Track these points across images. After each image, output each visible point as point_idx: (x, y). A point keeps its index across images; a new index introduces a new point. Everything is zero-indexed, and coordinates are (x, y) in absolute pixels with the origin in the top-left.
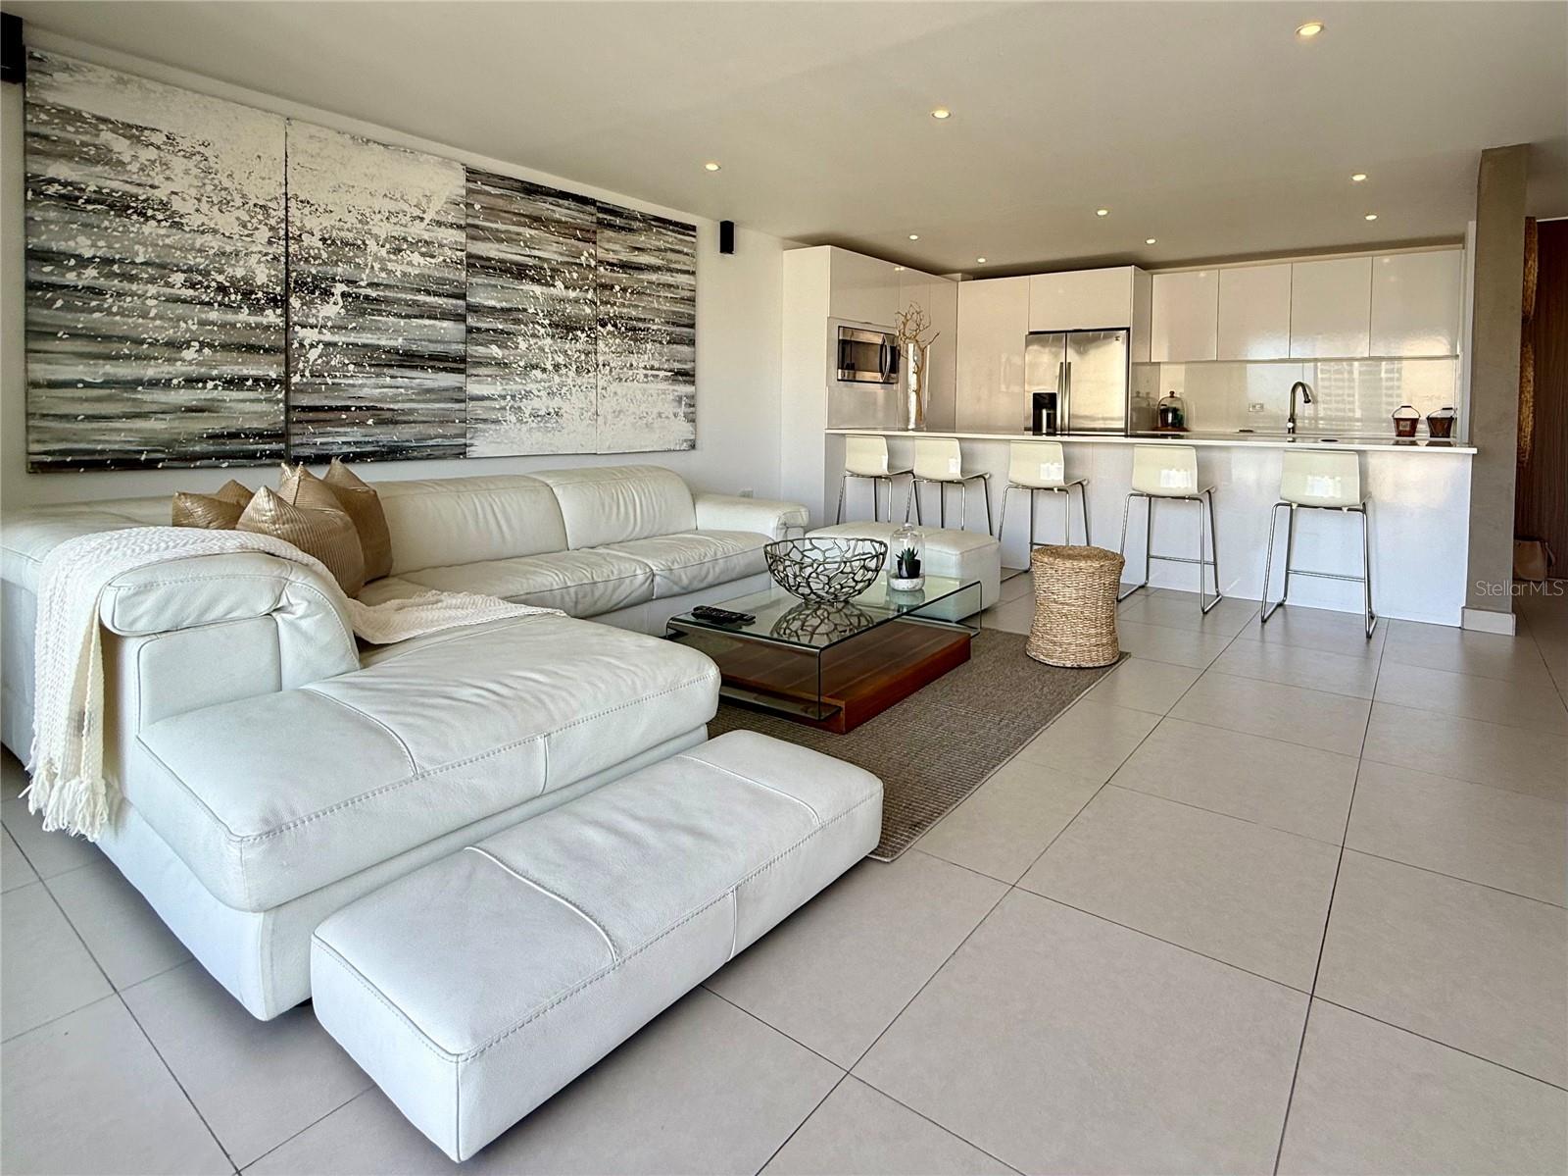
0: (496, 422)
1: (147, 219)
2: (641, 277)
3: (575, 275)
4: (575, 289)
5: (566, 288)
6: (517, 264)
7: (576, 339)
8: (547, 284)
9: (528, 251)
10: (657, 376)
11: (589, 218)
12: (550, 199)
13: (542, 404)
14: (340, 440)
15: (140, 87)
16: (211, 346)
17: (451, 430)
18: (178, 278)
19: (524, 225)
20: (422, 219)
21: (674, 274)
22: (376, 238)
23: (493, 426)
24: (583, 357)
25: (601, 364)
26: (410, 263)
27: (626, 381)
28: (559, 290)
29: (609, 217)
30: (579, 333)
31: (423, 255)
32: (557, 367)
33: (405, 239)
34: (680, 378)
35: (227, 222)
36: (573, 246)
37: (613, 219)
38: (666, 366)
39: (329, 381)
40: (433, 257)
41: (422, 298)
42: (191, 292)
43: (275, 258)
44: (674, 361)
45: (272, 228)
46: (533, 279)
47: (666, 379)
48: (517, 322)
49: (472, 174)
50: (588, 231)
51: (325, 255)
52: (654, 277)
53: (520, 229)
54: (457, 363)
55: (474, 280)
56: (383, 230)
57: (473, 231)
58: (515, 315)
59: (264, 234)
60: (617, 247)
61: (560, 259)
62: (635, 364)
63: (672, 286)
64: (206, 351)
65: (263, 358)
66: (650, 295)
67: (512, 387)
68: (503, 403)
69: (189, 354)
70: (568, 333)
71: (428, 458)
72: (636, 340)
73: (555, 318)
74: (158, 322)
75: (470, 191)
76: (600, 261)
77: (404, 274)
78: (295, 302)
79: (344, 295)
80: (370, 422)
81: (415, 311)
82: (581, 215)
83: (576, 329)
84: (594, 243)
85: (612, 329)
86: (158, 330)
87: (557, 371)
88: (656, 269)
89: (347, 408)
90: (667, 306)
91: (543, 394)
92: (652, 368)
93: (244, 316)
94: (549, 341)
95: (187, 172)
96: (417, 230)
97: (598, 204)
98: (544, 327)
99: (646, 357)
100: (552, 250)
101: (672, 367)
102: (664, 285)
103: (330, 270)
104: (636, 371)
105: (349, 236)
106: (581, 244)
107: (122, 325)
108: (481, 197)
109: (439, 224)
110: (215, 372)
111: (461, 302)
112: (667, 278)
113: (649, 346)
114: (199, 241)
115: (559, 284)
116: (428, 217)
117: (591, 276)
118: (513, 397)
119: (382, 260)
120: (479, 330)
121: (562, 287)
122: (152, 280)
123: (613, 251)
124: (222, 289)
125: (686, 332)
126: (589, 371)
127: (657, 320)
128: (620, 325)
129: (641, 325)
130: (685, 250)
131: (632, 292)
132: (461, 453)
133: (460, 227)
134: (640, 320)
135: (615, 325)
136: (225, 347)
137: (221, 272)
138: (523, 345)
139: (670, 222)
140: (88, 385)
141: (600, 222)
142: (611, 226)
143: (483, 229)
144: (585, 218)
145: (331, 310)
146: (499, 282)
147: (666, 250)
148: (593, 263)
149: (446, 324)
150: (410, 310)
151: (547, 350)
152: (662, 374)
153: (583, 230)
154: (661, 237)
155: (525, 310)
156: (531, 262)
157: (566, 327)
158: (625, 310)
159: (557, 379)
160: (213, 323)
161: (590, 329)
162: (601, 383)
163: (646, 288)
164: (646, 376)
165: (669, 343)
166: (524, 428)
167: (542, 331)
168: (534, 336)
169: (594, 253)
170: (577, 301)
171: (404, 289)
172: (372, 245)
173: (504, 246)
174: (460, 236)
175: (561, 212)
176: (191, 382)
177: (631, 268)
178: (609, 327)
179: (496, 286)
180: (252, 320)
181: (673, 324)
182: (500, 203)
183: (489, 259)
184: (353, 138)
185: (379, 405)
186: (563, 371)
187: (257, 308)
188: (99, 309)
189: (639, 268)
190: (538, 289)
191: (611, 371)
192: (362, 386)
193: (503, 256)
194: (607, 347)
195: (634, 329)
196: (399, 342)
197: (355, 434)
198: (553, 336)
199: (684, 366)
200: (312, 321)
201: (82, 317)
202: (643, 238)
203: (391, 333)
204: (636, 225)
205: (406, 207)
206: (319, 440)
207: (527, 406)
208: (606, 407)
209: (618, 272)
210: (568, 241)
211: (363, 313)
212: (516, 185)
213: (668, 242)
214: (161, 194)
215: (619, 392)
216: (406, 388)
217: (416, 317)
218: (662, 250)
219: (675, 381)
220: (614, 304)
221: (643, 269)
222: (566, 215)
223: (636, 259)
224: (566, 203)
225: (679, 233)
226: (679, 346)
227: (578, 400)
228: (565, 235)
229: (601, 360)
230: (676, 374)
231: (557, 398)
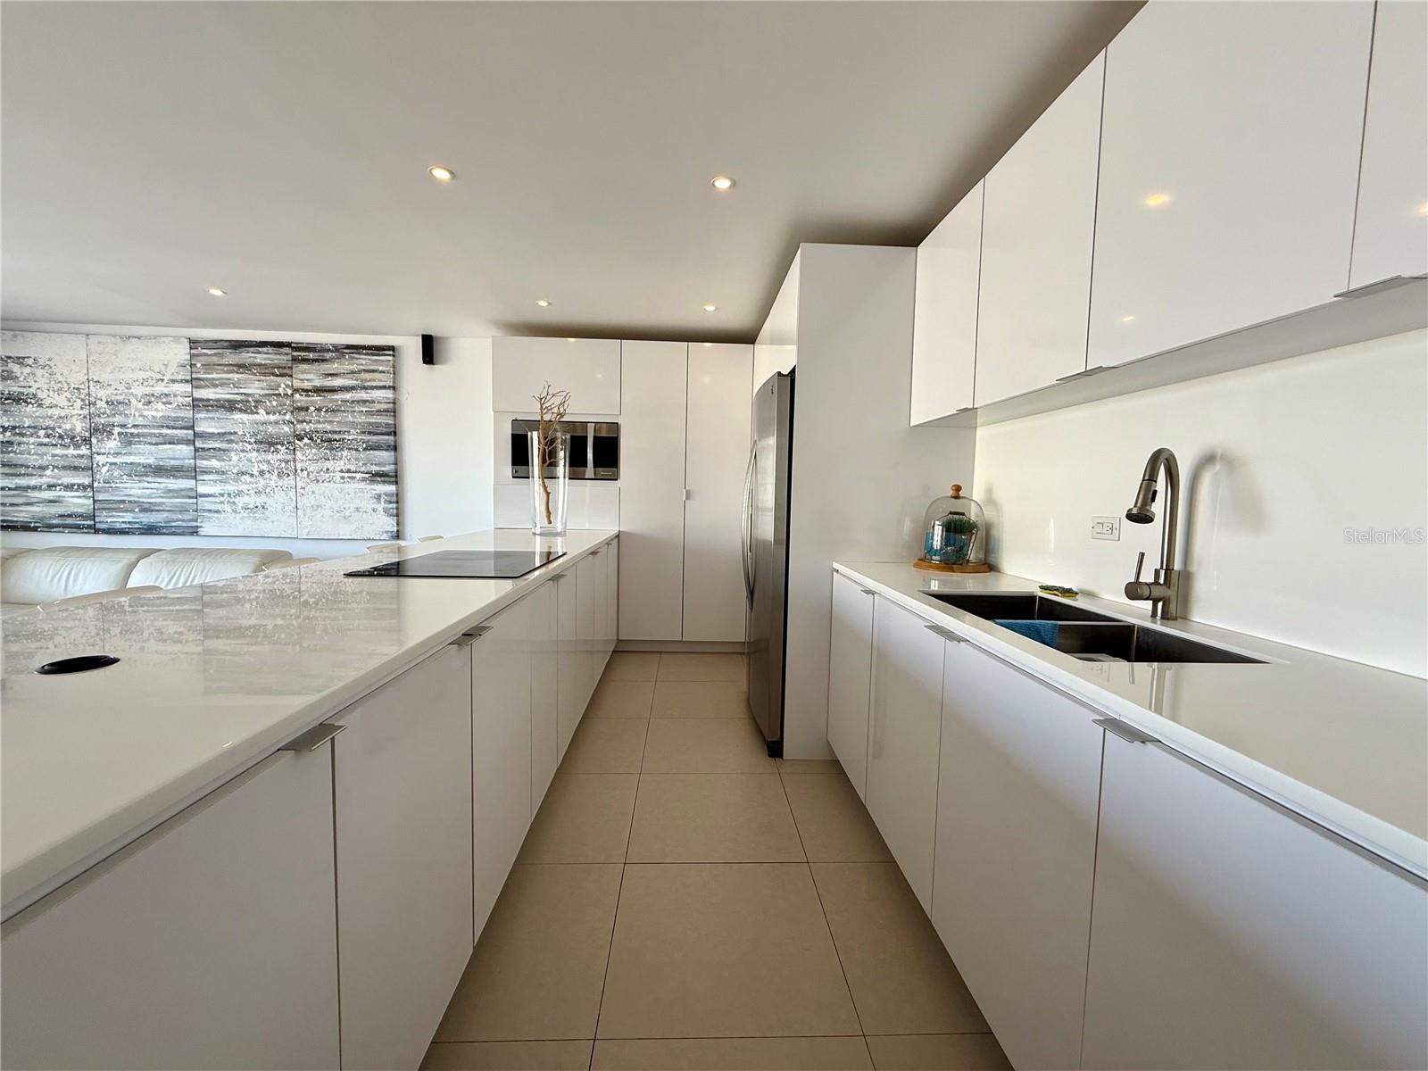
0: (218, 512)
1: (28, 404)
2: (335, 397)
3: (275, 403)
4: (275, 413)
5: (268, 413)
6: (228, 401)
7: (277, 451)
8: (253, 413)
9: (236, 391)
10: (354, 478)
11: (285, 358)
12: (252, 349)
13: (252, 500)
14: (121, 520)
15: (23, 337)
16: (57, 467)
17: (187, 516)
18: (42, 433)
19: (232, 372)
20: (162, 380)
21: (369, 391)
22: (136, 396)
23: (216, 515)
24: (283, 464)
25: (299, 468)
26: (156, 410)
27: (323, 482)
28: (262, 415)
29: (303, 354)
30: (279, 447)
31: (164, 403)
32: (262, 473)
33: (153, 395)
34: (379, 479)
35: (61, 400)
36: (272, 381)
37: (305, 354)
38: (363, 469)
39: (113, 485)
40: (170, 404)
41: (165, 431)
42: (48, 440)
43: (85, 417)
44: (372, 464)
45: (83, 400)
46: (241, 410)
47: (364, 480)
48: (231, 441)
49: (193, 343)
50: (285, 368)
51: (108, 412)
52: (348, 396)
53: (230, 376)
54: (194, 473)
55: (197, 416)
56: (139, 391)
57: (193, 382)
58: (229, 437)
59: (79, 403)
60: (310, 377)
61: (262, 392)
62: (331, 469)
63: (368, 401)
64: (56, 470)
65: (81, 473)
66: (344, 411)
67: (230, 488)
68: (222, 499)
69: (48, 472)
70: (270, 447)
71: (173, 534)
72: (331, 450)
73: (259, 437)
74: (35, 457)
75: (192, 356)
76: (297, 390)
77: (153, 417)
78: (94, 441)
79: (119, 434)
80: (137, 510)
81: (161, 440)
82: (278, 357)
83: (277, 444)
84: (291, 376)
85: (308, 441)
86: (33, 460)
87: (262, 476)
88: (352, 388)
89: (123, 502)
90: (363, 419)
91: (252, 492)
92: (349, 471)
93: (71, 451)
94: (255, 454)
95: (43, 376)
96: (160, 389)
97: (293, 345)
98: (250, 443)
99: (342, 462)
100: (255, 387)
101: (369, 469)
102: (358, 402)
103: (111, 420)
104: (332, 474)
105: (120, 398)
106: (278, 379)
107: (22, 459)
108: (201, 358)
109: (173, 381)
110: (60, 482)
111: (191, 432)
112: (363, 395)
113: (345, 453)
114: (50, 412)
115: (262, 411)
116: (166, 379)
117: (288, 402)
118: (229, 495)
119: (140, 410)
120: (203, 449)
121: (264, 413)
122: (31, 435)
123: (307, 380)
124: (61, 437)
125: (383, 440)
126: (289, 475)
127: (352, 432)
128: (315, 438)
129: (337, 437)
130: (381, 369)
131: (327, 411)
132: (194, 532)
133: (187, 381)
134: (335, 432)
135: (311, 439)
136: (64, 468)
137: (60, 428)
138: (235, 458)
139: (364, 347)
140: (10, 489)
141: (294, 359)
142: (305, 360)
143: (203, 380)
144: (282, 358)
145: (112, 444)
146: (217, 415)
147: (360, 372)
148: (290, 392)
149: (180, 447)
150: (157, 440)
151: (253, 460)
152: (359, 476)
153: (280, 367)
154: (355, 361)
155: (236, 433)
156: (238, 398)
157: (268, 443)
158: (320, 426)
159: (262, 482)
160: (58, 456)
161: (288, 443)
162: (300, 484)
163: (340, 406)
164: (343, 478)
165: (365, 449)
166: (238, 517)
167: (249, 447)
168: (243, 451)
169: (290, 384)
170: (276, 423)
171: (154, 427)
172: (134, 401)
173: (219, 390)
174: (188, 387)
175: (261, 357)
176: (51, 487)
177: (325, 391)
178: (306, 440)
179: (213, 418)
180: (76, 452)
181: (369, 433)
182: (215, 359)
183: (208, 400)
184: (121, 338)
185: (142, 500)
186: (267, 475)
187: (77, 446)
188: (12, 452)
189: (333, 390)
190: (245, 417)
191: (308, 474)
192: (131, 488)
193: (218, 396)
194: (306, 455)
195: (330, 441)
196: (151, 461)
197: (128, 517)
198: (258, 451)
199: (383, 469)
200: (103, 451)
201: (6, 456)
202: (336, 365)
203: (145, 455)
204: (327, 356)
205: (152, 375)
206: (109, 520)
207: (240, 501)
208: (304, 502)
209: (313, 396)
210: (268, 378)
211: (130, 443)
212: (225, 344)
213: (362, 365)
214: (32, 390)
215: (317, 491)
216: (157, 489)
217: (161, 444)
218: (355, 372)
219: (372, 482)
220: (310, 421)
221: (336, 391)
222: (265, 359)
223: (329, 384)
224: (265, 349)
225: (373, 355)
226: (376, 452)
227: (280, 497)
228: (265, 374)
229: (299, 466)
230: (374, 475)
231: (263, 496)
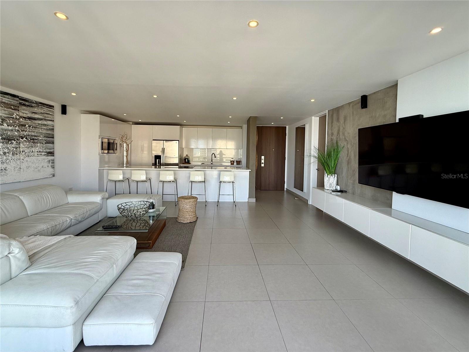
2: (35, 122)
3: (11, 121)
4: (11, 126)
5: (8, 126)
7: (12, 143)
10: (42, 154)
11: (16, 102)
21: (47, 121)
24: (15, 149)
25: (21, 151)
27: (31, 156)
28: (5, 126)
29: (24, 102)
30: (13, 141)
32: (4, 153)
34: (49, 154)
36: (10, 111)
37: (25, 102)
38: (44, 151)
44: (47, 149)
47: (45, 155)
50: (16, 106)
52: (40, 122)
60: (27, 112)
61: (5, 116)
62: (34, 151)
63: (46, 125)
66: (39, 128)
70: (9, 141)
72: (34, 143)
73: (4, 136)
76: (20, 117)
82: (13, 101)
84: (18, 110)
85: (25, 139)
87: (5, 155)
88: (41, 119)
90: (45, 132)
92: (40, 152)
97: (19, 97)
99: (38, 148)
101: (46, 151)
102: (43, 125)
104: (34, 153)
106: (13, 111)
112: (45, 122)
113: (39, 145)
115: (5, 124)
117: (17, 122)
123: (25, 113)
125: (51, 140)
126: (17, 154)
127: (41, 136)
128: (28, 138)
129: (36, 138)
130: (51, 113)
131: (32, 127)
134: (35, 136)
135: (26, 138)
139: (46, 104)
141: (20, 104)
142: (24, 105)
144: (14, 102)
147: (44, 113)
148: (18, 117)
151: (1, 148)
152: (43, 153)
153: (14, 106)
154: (43, 109)
157: (8, 139)
158: (30, 133)
159: (5, 158)
161: (17, 140)
162: (22, 158)
163: (37, 126)
164: (38, 154)
165: (45, 143)
169: (18, 114)
170: (12, 130)
175: (6, 99)
177: (32, 119)
181: (47, 137)
186: (7, 154)
189: (35, 119)
191: (25, 153)
194: (23, 146)
195: (33, 139)
198: (3, 143)
199: (51, 151)
202: (36, 109)
204: (33, 105)
208: (24, 166)
209: (27, 120)
210: (8, 110)
213: (45, 111)
215: (28, 160)
218: (42, 113)
219: (48, 155)
220: (26, 131)
221: (36, 119)
222: (7, 101)
223: (33, 116)
224: (7, 96)
225: (49, 108)
226: (49, 144)
228: (7, 108)
230: (48, 153)
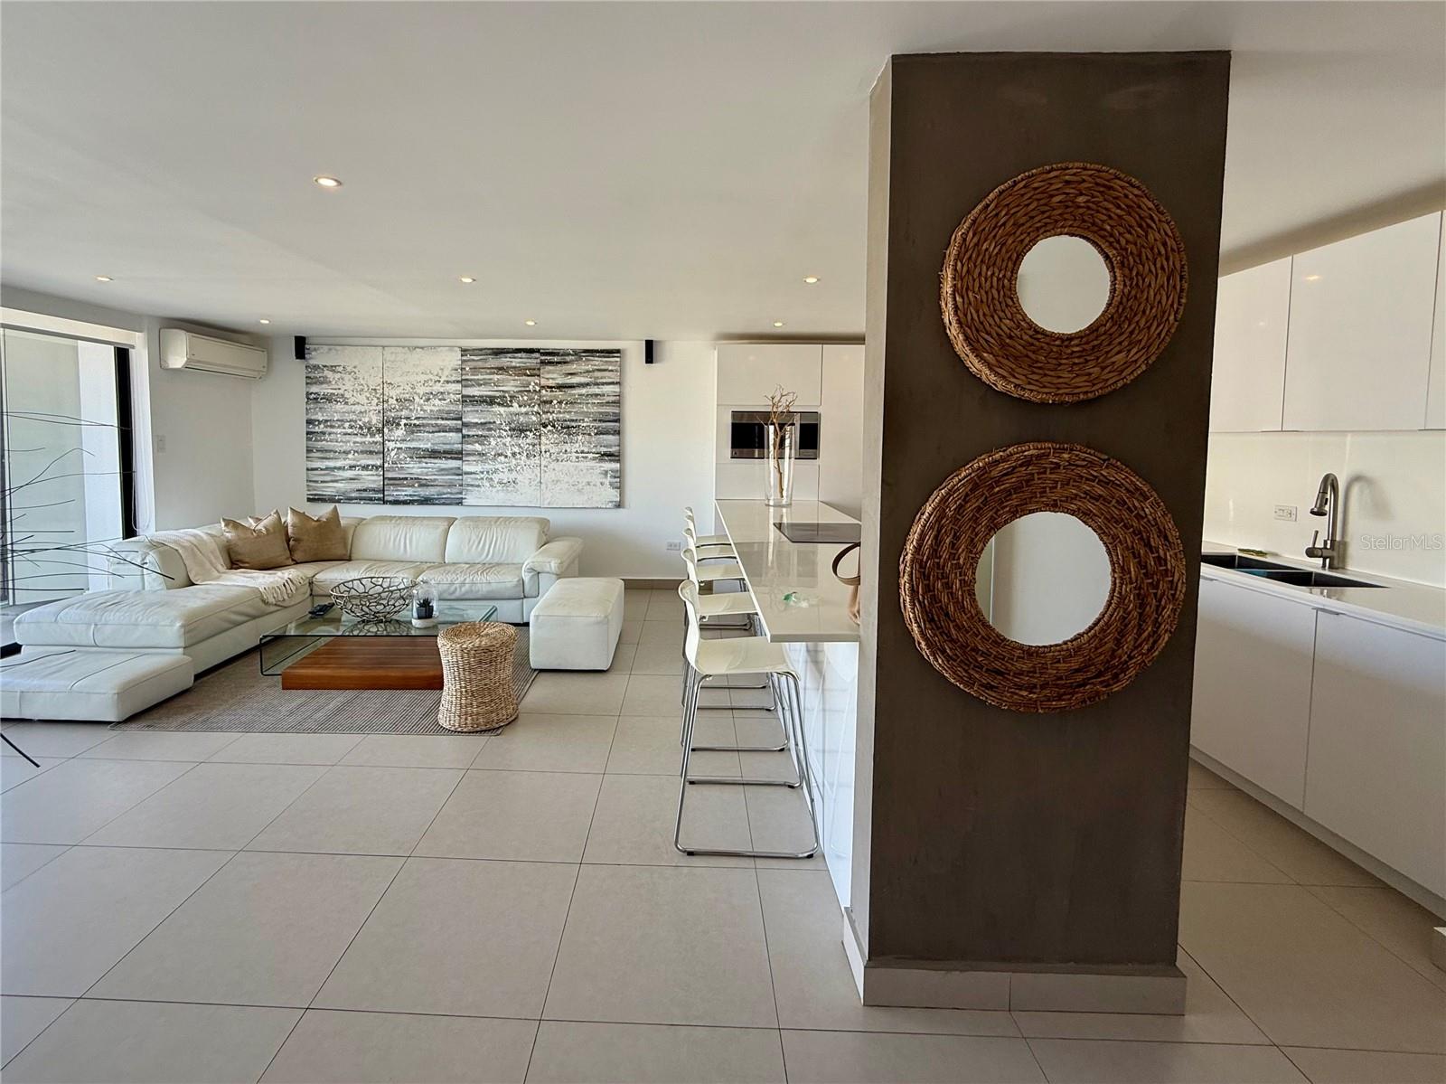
0: (479, 486)
1: (337, 402)
2: (574, 392)
3: (525, 398)
4: (525, 406)
5: (520, 406)
6: (490, 397)
7: (526, 436)
8: (508, 406)
9: (496, 388)
10: (587, 457)
11: (535, 361)
12: (509, 355)
13: (506, 477)
14: (403, 493)
15: (336, 350)
16: (357, 452)
17: (454, 490)
18: (347, 425)
19: (494, 373)
20: (439, 381)
21: (601, 386)
22: (418, 394)
23: (476, 489)
24: (531, 447)
25: (543, 451)
26: (434, 405)
27: (562, 461)
28: (515, 408)
29: (549, 358)
30: (528, 433)
31: (440, 400)
32: (514, 454)
33: (432, 393)
34: (606, 458)
35: (362, 399)
36: (524, 380)
37: (551, 357)
38: (594, 450)
39: (399, 466)
40: (445, 400)
41: (440, 422)
42: (351, 430)
43: (379, 412)
44: (601, 446)
45: (378, 398)
46: (499, 404)
47: (594, 459)
48: (490, 429)
49: (464, 351)
50: (535, 369)
51: (397, 407)
52: (583, 391)
53: (491, 377)
54: (458, 455)
55: (465, 409)
56: (421, 390)
57: (464, 382)
58: (488, 426)
59: (376, 401)
60: (555, 376)
61: (516, 389)
62: (568, 450)
63: (598, 395)
64: (356, 454)
65: (375, 456)
66: (580, 403)
67: (487, 467)
68: (482, 476)
69: (350, 456)
70: (521, 433)
71: (444, 504)
72: (569, 435)
73: (513, 425)
74: (341, 444)
75: (463, 361)
76: (543, 387)
77: (431, 411)
78: (386, 430)
79: (405, 425)
80: (416, 485)
81: (437, 429)
82: (530, 360)
83: (526, 430)
84: (539, 376)
85: (552, 428)
86: (338, 446)
87: (514, 456)
88: (587, 385)
89: (406, 479)
90: (595, 409)
91: (506, 470)
92: (582, 452)
93: (368, 439)
94: (509, 439)
95: (349, 380)
96: (438, 388)
97: (541, 351)
98: (505, 431)
99: (577, 445)
100: (511, 385)
101: (598, 451)
102: (592, 395)
103: (399, 414)
104: (569, 455)
105: (407, 396)
106: (529, 378)
107: (331, 445)
108: (469, 363)
109: (448, 382)
110: (359, 463)
111: (460, 422)
112: (596, 390)
113: (580, 438)
114: (354, 407)
115: (515, 405)
116: (442, 380)
117: (536, 397)
118: (488, 472)
119: (421, 406)
120: (468, 436)
121: (517, 406)
122: (339, 427)
123: (552, 378)
124: (361, 428)
125: (611, 426)
126: (535, 456)
127: (586, 420)
128: (557, 426)
129: (574, 424)
130: (610, 368)
131: (567, 403)
132: (459, 502)
133: (458, 382)
134: (573, 421)
135: (554, 426)
136: (362, 452)
137: (360, 420)
138: (493, 443)
139: (597, 351)
140: (322, 470)
141: (543, 362)
142: (550, 363)
143: (471, 380)
144: (532, 361)
145: (400, 432)
146: (479, 408)
147: (593, 371)
148: (538, 388)
149: (451, 434)
150: (434, 429)
151: (507, 444)
152: (590, 456)
153: (531, 369)
154: (590, 362)
155: (494, 422)
156: (498, 394)
157: (520, 430)
158: (561, 416)
159: (514, 462)
160: (358, 442)
161: (535, 430)
162: (543, 463)
163: (577, 399)
164: (577, 458)
165: (596, 434)
166: (494, 490)
167: (505, 433)
168: (500, 437)
169: (538, 382)
170: (527, 413)
171: (431, 419)
172: (416, 398)
173: (482, 388)
174: (458, 387)
175: (516, 362)
176: (351, 467)
177: (566, 387)
178: (549, 428)
179: (477, 411)
180: (371, 440)
181: (600, 421)
182: (480, 364)
183: (474, 396)
184: (409, 348)
185: (420, 477)
186: (518, 456)
187: (373, 435)
188: (324, 440)
189: (571, 387)
190: (502, 409)
191: (550, 455)
192: (413, 467)
193: (481, 393)
194: (549, 440)
195: (568, 427)
196: (429, 446)
197: (410, 491)
198: (512, 436)
199: (610, 450)
200: (392, 438)
201: (320, 443)
202: (575, 366)
203: (426, 441)
204: (568, 358)
205: (431, 376)
206: (395, 493)
207: (496, 477)
208: (546, 477)
209: (556, 391)
210: (521, 378)
211: (413, 432)
212: (489, 352)
213: (595, 365)
214: (341, 392)
215: (557, 469)
216: (432, 468)
217: (436, 432)
218: (590, 372)
219: (601, 460)
220: (553, 412)
221: (574, 387)
222: (519, 363)
223: (568, 381)
224: (519, 355)
225: (605, 357)
226: (605, 436)
227: (528, 474)
228: (518, 375)
229: (543, 449)
230: (602, 455)
231: (514, 473)
